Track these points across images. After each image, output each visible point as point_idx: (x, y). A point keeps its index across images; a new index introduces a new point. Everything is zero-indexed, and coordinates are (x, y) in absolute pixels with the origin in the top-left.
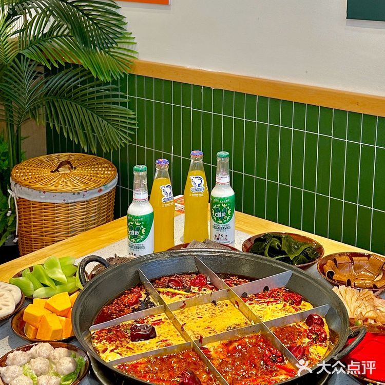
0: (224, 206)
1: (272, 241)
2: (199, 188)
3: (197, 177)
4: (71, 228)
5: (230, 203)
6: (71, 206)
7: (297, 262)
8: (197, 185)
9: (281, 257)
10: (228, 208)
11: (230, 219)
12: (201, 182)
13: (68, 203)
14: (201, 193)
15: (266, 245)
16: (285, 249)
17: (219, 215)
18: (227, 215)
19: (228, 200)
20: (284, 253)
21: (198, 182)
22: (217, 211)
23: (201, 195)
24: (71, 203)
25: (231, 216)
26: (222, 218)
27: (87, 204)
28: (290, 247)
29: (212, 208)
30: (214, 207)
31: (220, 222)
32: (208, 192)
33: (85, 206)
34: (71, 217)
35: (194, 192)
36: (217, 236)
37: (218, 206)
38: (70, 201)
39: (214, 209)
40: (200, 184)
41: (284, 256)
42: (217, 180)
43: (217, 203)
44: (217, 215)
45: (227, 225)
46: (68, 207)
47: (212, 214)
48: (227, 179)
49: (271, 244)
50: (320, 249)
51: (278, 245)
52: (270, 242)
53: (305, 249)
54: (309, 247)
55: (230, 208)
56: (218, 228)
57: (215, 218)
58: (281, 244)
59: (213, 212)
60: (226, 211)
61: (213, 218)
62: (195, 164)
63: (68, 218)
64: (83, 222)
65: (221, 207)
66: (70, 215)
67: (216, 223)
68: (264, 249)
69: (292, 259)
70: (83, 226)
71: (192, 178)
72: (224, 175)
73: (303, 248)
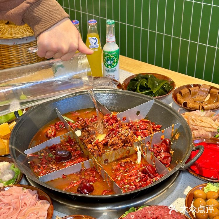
0: (112, 57)
1: (142, 81)
2: (95, 45)
3: (93, 38)
4: (21, 60)
5: (115, 55)
6: (19, 46)
7: (158, 95)
8: (94, 44)
9: (148, 91)
10: (115, 58)
11: (116, 65)
12: (96, 41)
13: (17, 45)
14: (96, 49)
15: (138, 84)
16: (150, 86)
17: (109, 62)
18: (114, 62)
19: (115, 53)
20: (149, 89)
21: (94, 41)
22: (108, 60)
23: (96, 50)
24: (19, 45)
25: (117, 63)
26: (111, 65)
27: (29, 45)
28: (153, 84)
29: (104, 58)
30: (106, 58)
31: (110, 67)
32: (101, 48)
33: (28, 46)
34: (20, 53)
35: (91, 48)
36: (108, 76)
37: (108, 57)
38: (18, 44)
39: (105, 59)
40: (95, 43)
41: (149, 91)
42: (107, 40)
43: (108, 55)
44: (107, 63)
45: (114, 69)
46: (17, 47)
47: (104, 62)
48: (113, 39)
49: (141, 83)
50: (173, 84)
51: (145, 84)
52: (141, 82)
53: (163, 85)
54: (166, 84)
55: (116, 58)
56: (108, 71)
57: (106, 65)
58: (148, 83)
59: (105, 61)
60: (113, 60)
61: (105, 64)
62: (91, 29)
63: (18, 53)
64: (28, 56)
65: (110, 58)
66: (19, 52)
67: (107, 68)
68: (137, 87)
69: (154, 93)
70: (28, 58)
71: (90, 39)
72: (112, 36)
73: (162, 84)
